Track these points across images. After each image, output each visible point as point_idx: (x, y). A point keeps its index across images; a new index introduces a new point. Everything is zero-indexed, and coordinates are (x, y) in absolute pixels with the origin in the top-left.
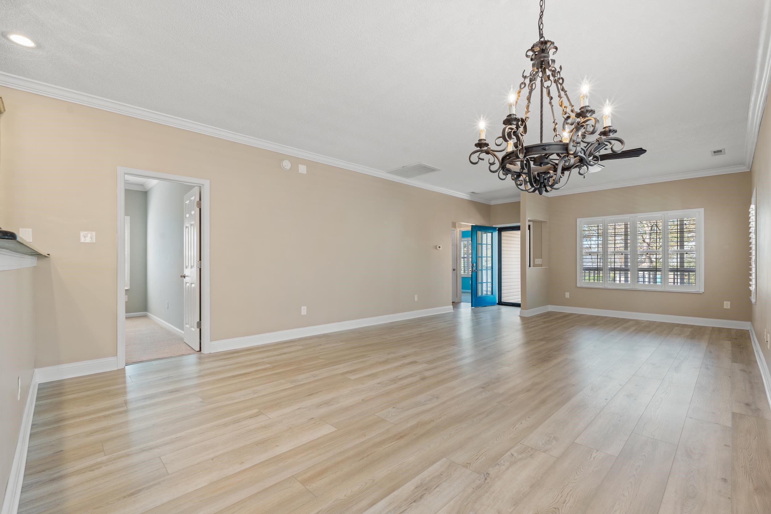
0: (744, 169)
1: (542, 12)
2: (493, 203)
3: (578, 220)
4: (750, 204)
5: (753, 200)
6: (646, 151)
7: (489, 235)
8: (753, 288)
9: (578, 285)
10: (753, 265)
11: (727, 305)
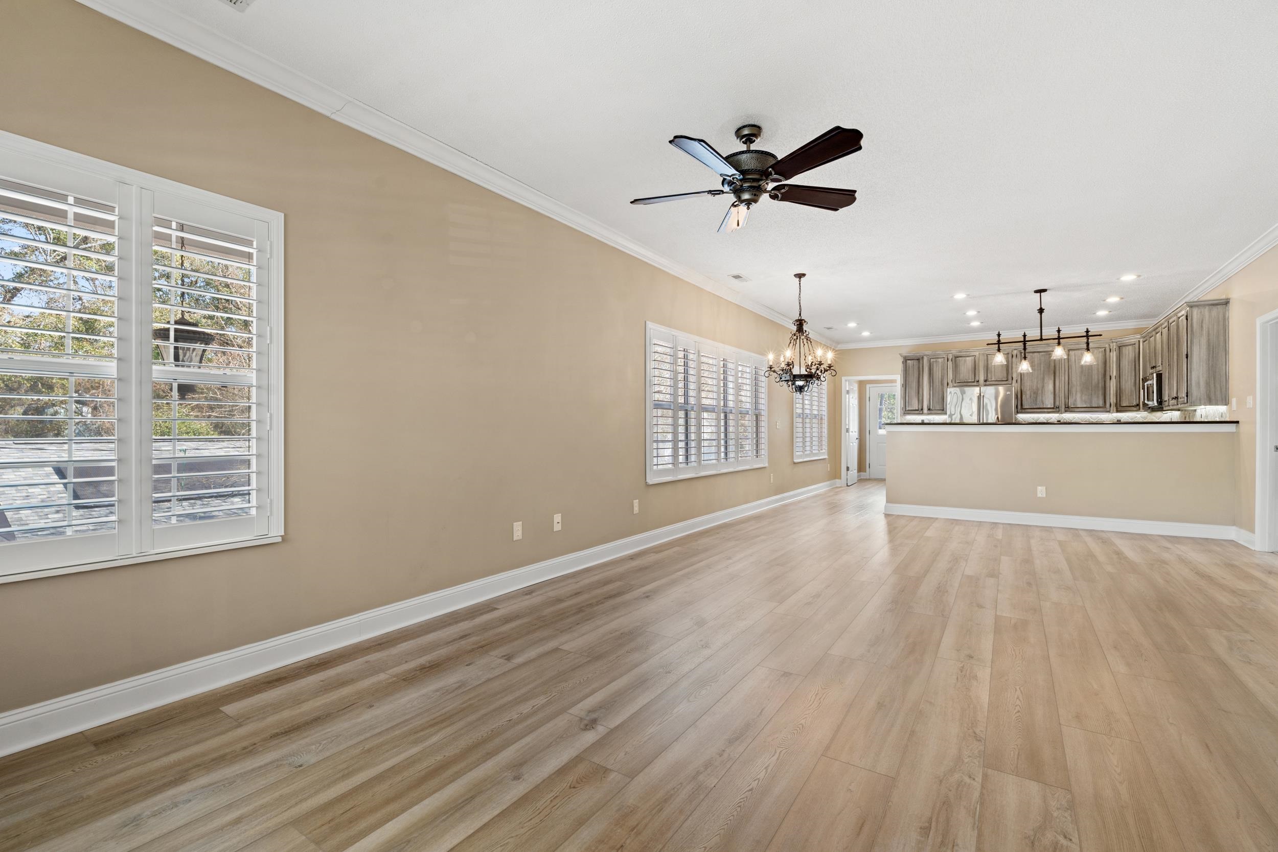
1: (800, 294)
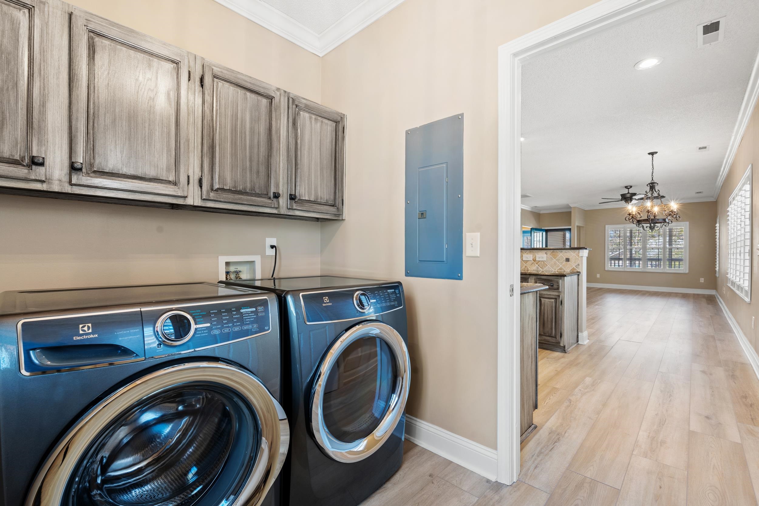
0: (712, 200)
2: (542, 212)
3: (607, 226)
4: (716, 223)
5: (718, 220)
6: (665, 197)
7: (541, 233)
8: (717, 269)
9: (606, 269)
10: (718, 256)
11: (702, 280)
